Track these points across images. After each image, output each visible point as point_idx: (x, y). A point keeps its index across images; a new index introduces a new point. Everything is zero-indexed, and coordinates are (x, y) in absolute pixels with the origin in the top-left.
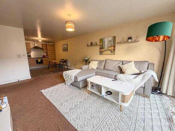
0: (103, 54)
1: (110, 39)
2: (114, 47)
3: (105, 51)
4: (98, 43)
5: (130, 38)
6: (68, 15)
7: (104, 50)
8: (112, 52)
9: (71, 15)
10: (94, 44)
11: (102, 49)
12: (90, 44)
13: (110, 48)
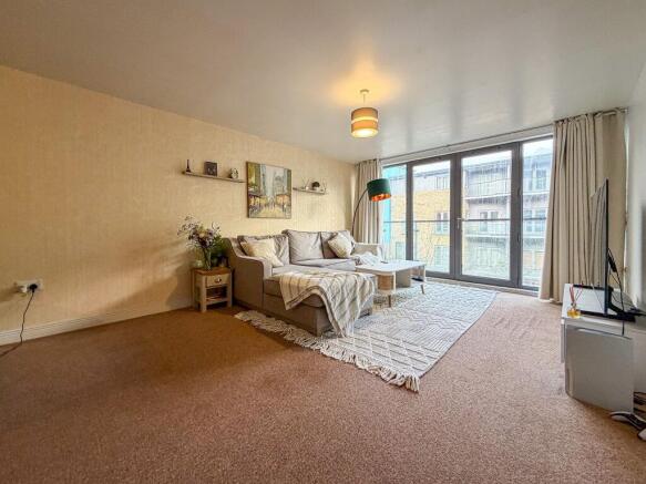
0: (262, 214)
1: (280, 173)
2: (290, 196)
3: (267, 205)
4: (242, 176)
5: (315, 185)
6: (362, 91)
7: (263, 202)
8: (284, 210)
9: (367, 91)
10: (220, 171)
11: (258, 199)
12: (197, 167)
13: (280, 200)
